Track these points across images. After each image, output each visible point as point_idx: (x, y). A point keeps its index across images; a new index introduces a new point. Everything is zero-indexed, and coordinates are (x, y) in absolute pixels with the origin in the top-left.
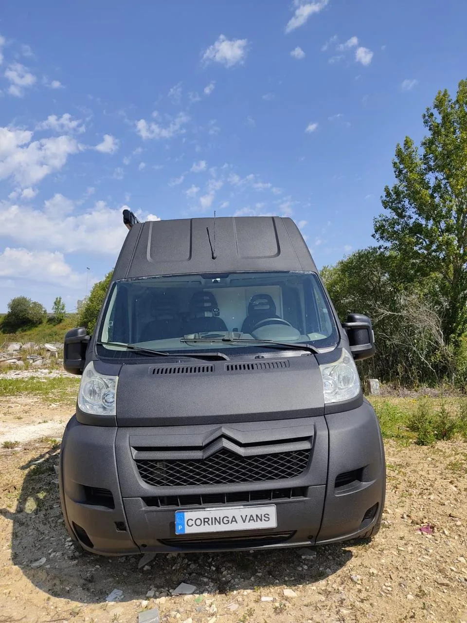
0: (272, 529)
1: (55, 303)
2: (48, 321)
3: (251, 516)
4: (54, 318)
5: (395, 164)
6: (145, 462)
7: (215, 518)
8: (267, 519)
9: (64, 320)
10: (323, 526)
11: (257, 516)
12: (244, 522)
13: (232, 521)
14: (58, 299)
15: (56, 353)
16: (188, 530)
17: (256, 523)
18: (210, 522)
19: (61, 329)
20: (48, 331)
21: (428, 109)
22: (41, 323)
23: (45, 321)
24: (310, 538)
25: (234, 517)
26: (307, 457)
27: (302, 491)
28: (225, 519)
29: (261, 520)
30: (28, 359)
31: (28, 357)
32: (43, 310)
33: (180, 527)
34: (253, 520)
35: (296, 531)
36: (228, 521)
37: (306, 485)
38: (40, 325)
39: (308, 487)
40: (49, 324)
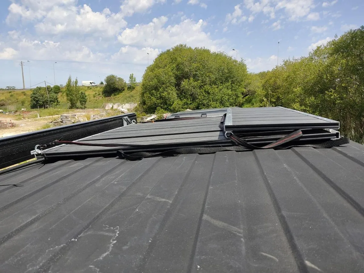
1: (130, 78)
2: (128, 89)
4: (131, 86)
9: (136, 87)
14: (132, 75)
19: (135, 93)
20: (128, 95)
22: (124, 90)
23: (126, 89)
32: (124, 82)
40: (128, 91)
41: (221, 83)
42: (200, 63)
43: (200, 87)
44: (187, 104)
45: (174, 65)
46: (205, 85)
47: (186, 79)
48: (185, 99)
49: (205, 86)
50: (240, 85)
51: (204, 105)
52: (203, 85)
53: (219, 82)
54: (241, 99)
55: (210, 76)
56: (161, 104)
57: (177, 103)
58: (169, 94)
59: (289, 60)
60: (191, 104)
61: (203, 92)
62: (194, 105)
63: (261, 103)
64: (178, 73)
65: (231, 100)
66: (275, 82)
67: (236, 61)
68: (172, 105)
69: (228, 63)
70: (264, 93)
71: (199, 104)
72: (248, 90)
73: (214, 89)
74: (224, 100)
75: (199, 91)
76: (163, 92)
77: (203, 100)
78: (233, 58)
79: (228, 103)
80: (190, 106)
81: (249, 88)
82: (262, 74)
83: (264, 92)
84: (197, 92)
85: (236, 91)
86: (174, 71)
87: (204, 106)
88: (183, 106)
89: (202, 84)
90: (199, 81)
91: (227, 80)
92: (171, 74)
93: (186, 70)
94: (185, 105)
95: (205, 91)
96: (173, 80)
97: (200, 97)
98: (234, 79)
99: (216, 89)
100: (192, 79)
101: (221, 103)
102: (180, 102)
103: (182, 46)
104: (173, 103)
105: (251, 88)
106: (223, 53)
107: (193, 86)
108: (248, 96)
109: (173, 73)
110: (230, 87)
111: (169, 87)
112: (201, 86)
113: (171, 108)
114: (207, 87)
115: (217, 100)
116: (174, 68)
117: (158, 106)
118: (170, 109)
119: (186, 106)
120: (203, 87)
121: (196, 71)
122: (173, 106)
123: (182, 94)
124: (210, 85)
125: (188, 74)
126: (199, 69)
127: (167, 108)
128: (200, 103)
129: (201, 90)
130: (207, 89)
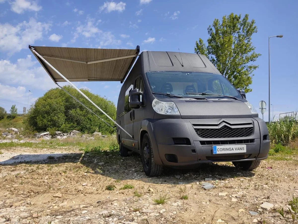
0: (244, 153)
1: (12, 108)
2: (7, 118)
3: (238, 148)
4: (11, 116)
5: (195, 49)
6: (198, 129)
7: (227, 149)
8: (243, 149)
9: (16, 117)
10: (260, 152)
11: (240, 148)
12: (236, 150)
13: (232, 150)
14: (14, 106)
15: (18, 132)
16: (218, 153)
17: (240, 151)
18: (225, 150)
19: (15, 122)
20: (7, 123)
21: (210, 26)
22: (3, 118)
23: (5, 117)
24: (255, 157)
25: (233, 148)
26: (252, 130)
27: (252, 141)
28: (230, 149)
29: (241, 150)
30: (3, 135)
31: (3, 134)
32: (5, 111)
33: (215, 151)
34: (239, 149)
35: (251, 154)
36: (231, 150)
37: (254, 138)
38: (3, 119)
39: (254, 139)
40: (8, 119)
43: (85, 115)
45: (64, 98)
47: (73, 109)
48: (71, 123)
51: (87, 129)
56: (51, 125)
57: (65, 125)
58: (59, 118)
60: (76, 127)
62: (79, 127)
64: (67, 104)
68: (60, 127)
75: (83, 118)
76: (54, 117)
77: (86, 124)
84: (81, 119)
86: (64, 102)
88: (70, 128)
89: (86, 113)
90: (84, 111)
93: (74, 102)
95: (88, 119)
96: (63, 108)
97: (84, 123)
99: (97, 118)
100: (78, 109)
101: (99, 127)
102: (67, 125)
104: (61, 125)
107: (79, 114)
109: (64, 104)
111: (59, 113)
116: (63, 100)
117: (48, 127)
119: (72, 128)
120: (87, 115)
123: (69, 119)
124: (92, 115)
125: (75, 106)
128: (84, 126)
129: (85, 118)
130: (90, 117)
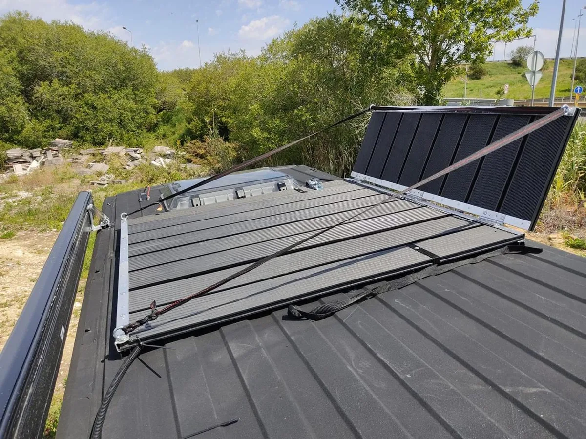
41: (115, 88)
42: (68, 51)
43: (76, 97)
44: (53, 129)
45: (14, 53)
46: (84, 93)
47: (43, 80)
48: (47, 120)
49: (86, 95)
50: (148, 93)
52: (80, 93)
53: (112, 87)
54: (153, 117)
55: (93, 76)
57: (31, 127)
58: (10, 110)
59: (224, 54)
60: (61, 128)
61: (84, 106)
62: (68, 129)
63: (189, 124)
64: (25, 69)
65: (137, 119)
66: (207, 90)
67: (136, 51)
68: (21, 132)
69: (123, 54)
70: (192, 108)
71: (77, 128)
72: (162, 102)
73: (103, 100)
74: (126, 120)
75: (73, 103)
77: (85, 119)
78: (130, 45)
79: (133, 126)
80: (60, 132)
81: (164, 99)
82: (178, 73)
83: (192, 106)
84: (70, 106)
85: (142, 104)
86: (15, 64)
87: (88, 130)
88: (47, 133)
89: (79, 91)
90: (73, 86)
91: (123, 83)
92: (9, 69)
93: (42, 63)
94: (48, 131)
95: (87, 104)
96: (15, 83)
97: (78, 116)
98: (137, 82)
99: (108, 100)
100: (56, 80)
101: (120, 124)
102: (38, 126)
103: (19, 14)
104: (23, 127)
105: (167, 98)
106: (108, 34)
107: (60, 95)
108: (164, 111)
109: (14, 69)
110: (132, 96)
111: (7, 96)
112: (78, 94)
113: (20, 138)
114: (89, 97)
115: (111, 121)
116: (13, 59)
118: (17, 140)
119: (51, 133)
120: (83, 96)
121: (63, 67)
122: (25, 133)
123: (38, 110)
124: (95, 92)
125: (47, 72)
126: (69, 63)
127: (11, 137)
128: (79, 126)
129: (78, 103)
130: (91, 99)
